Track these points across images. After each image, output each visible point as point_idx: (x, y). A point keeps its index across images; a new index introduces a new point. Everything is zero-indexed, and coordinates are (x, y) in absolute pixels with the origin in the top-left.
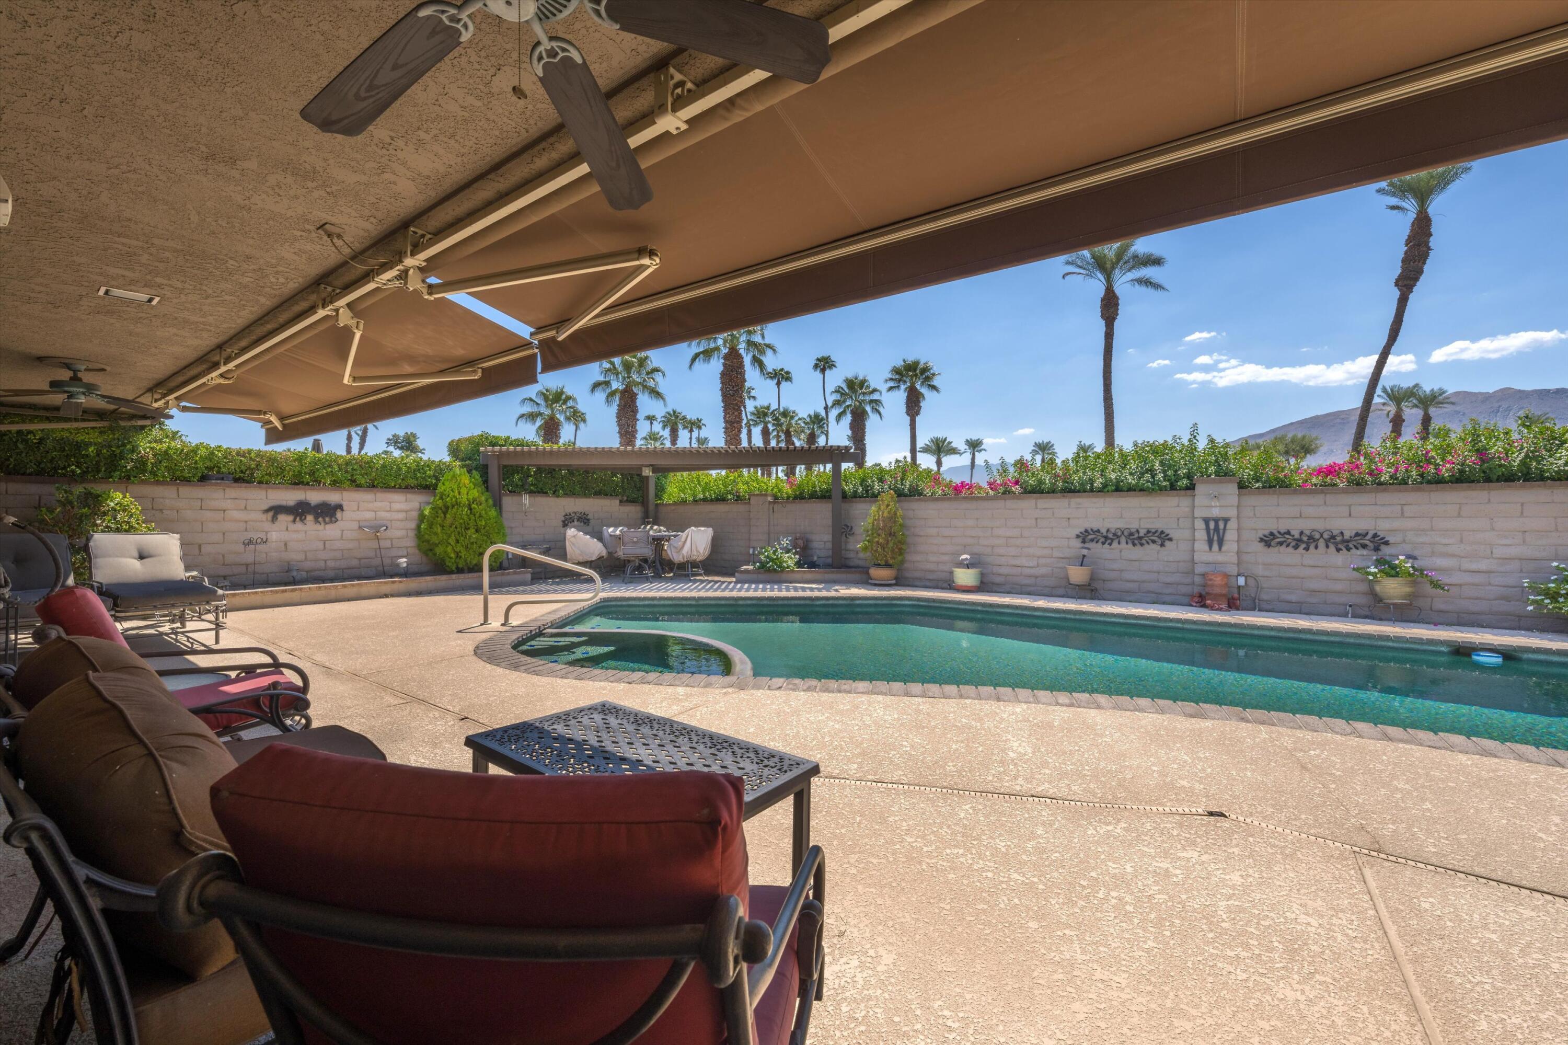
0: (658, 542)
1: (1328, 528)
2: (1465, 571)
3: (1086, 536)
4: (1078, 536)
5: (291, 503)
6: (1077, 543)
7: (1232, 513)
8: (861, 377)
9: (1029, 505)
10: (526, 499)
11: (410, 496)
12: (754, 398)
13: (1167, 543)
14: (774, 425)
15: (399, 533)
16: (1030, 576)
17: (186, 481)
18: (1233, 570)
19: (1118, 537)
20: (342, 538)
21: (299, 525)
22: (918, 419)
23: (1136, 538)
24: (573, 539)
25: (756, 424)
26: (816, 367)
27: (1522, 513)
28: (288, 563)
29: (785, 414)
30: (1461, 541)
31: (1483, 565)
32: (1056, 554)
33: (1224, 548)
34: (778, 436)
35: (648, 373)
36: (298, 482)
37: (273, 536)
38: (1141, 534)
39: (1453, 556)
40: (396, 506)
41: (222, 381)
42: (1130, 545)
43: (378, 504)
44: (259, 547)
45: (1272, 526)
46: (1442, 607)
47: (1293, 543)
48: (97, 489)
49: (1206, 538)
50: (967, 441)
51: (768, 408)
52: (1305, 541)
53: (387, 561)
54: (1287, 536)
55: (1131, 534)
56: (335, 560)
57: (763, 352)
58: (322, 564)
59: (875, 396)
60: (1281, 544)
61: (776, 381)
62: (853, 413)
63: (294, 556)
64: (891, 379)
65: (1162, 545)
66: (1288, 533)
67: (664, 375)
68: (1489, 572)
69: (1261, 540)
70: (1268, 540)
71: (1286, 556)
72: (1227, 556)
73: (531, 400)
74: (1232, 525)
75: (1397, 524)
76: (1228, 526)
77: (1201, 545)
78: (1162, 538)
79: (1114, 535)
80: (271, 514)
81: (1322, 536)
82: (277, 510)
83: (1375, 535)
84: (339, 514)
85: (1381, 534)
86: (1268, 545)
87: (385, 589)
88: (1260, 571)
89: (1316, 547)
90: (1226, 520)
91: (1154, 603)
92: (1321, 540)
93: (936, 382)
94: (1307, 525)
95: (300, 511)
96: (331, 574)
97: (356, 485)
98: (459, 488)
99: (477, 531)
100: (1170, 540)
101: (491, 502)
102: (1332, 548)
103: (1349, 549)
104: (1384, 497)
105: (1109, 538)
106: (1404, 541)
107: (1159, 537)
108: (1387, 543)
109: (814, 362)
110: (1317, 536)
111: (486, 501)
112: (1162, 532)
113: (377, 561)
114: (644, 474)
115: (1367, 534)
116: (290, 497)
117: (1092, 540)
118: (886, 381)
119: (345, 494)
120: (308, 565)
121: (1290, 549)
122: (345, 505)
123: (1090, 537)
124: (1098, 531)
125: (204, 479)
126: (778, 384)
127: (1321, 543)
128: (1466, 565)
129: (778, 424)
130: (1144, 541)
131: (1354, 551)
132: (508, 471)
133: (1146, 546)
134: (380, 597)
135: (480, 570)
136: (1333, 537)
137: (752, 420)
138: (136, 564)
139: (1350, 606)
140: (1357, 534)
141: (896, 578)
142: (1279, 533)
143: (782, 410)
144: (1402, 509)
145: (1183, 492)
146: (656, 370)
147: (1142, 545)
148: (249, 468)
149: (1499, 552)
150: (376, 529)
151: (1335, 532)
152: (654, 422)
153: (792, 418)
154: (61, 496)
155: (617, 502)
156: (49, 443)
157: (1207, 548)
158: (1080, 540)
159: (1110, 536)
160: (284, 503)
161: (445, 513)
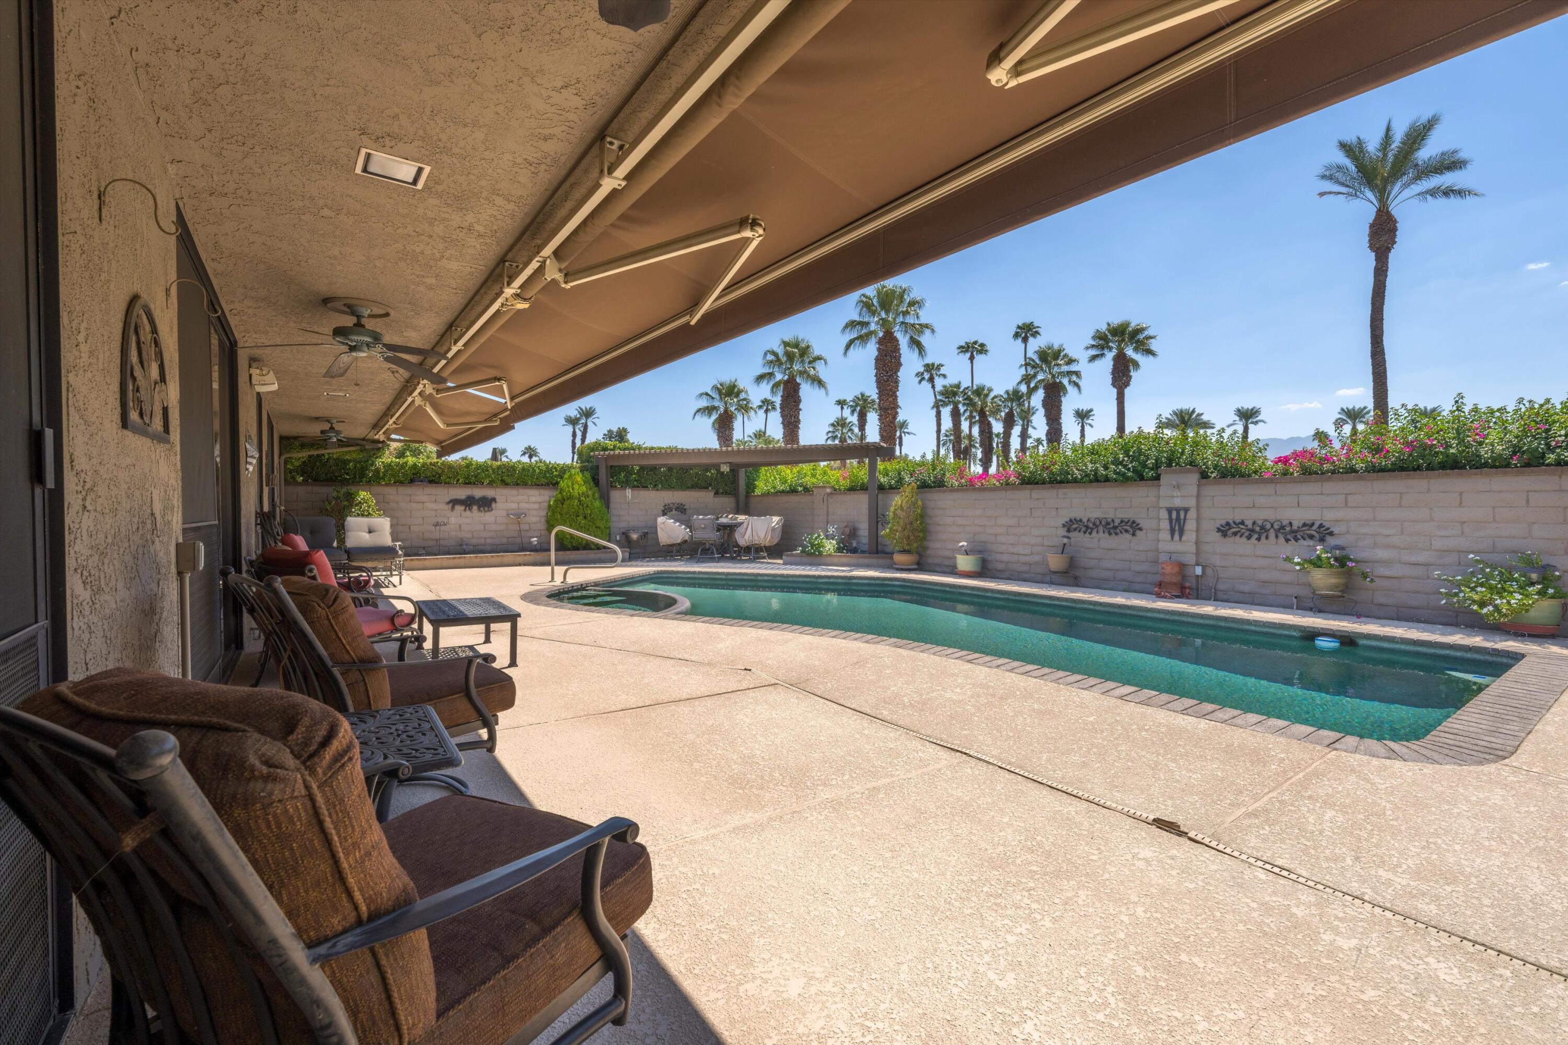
0: (730, 529)
1: (1278, 518)
2: (1405, 564)
3: (1071, 526)
4: (1064, 526)
5: (463, 497)
6: (1063, 532)
7: (1191, 502)
8: (1056, 347)
9: (1024, 494)
10: (629, 492)
11: (542, 491)
12: (944, 376)
13: (1138, 532)
14: (964, 404)
15: (534, 519)
16: (1025, 564)
17: (401, 483)
18: (1191, 559)
19: (1097, 526)
20: (496, 523)
21: (468, 513)
22: (1127, 391)
23: (1112, 528)
24: (662, 526)
25: (945, 404)
26: (1016, 335)
27: (1461, 503)
28: (462, 539)
29: (979, 391)
30: (1402, 533)
31: (1421, 558)
32: (1047, 543)
33: (1184, 538)
34: (971, 417)
35: (810, 362)
36: (468, 483)
37: (453, 520)
38: (1116, 524)
39: (1394, 547)
40: (533, 499)
41: (395, 426)
42: (1107, 535)
43: (520, 497)
44: (443, 528)
45: (1230, 516)
46: (1382, 600)
47: (1247, 534)
48: (353, 489)
49: (1168, 527)
50: (1239, 410)
51: (958, 386)
52: (1258, 531)
53: (525, 540)
54: (1242, 526)
55: (1108, 524)
56: (491, 538)
57: (921, 332)
58: (483, 541)
59: (1073, 368)
60: (1235, 534)
61: (968, 355)
62: (1046, 388)
63: (465, 535)
64: (1093, 346)
65: (1134, 535)
66: (1242, 523)
67: (826, 363)
68: (1427, 565)
69: (1219, 530)
70: (1225, 530)
71: (1240, 546)
72: (1185, 547)
73: (707, 394)
74: (1192, 514)
75: (1340, 514)
76: (1188, 517)
77: (1165, 535)
78: (1133, 527)
79: (1094, 524)
80: (451, 505)
81: (1272, 526)
82: (454, 502)
83: (1321, 526)
84: (494, 505)
85: (1327, 525)
86: (1225, 535)
87: (520, 560)
88: (1217, 561)
89: (1267, 538)
90: (1186, 510)
91: (1125, 591)
92: (1272, 530)
93: (1154, 345)
94: (1260, 515)
95: (468, 503)
96: (489, 548)
97: (505, 484)
98: (573, 484)
99: (585, 518)
100: (1141, 529)
101: (597, 495)
102: (1281, 539)
103: (1296, 540)
104: (1329, 487)
105: (1089, 527)
106: (1348, 532)
107: (1131, 527)
108: (1331, 534)
109: (1013, 330)
110: (1268, 526)
111: (593, 495)
112: (1134, 522)
113: (518, 540)
114: (722, 470)
115: (1313, 524)
116: (462, 493)
117: (1075, 530)
118: (1087, 348)
119: (498, 490)
120: (474, 541)
121: (1244, 539)
122: (497, 498)
123: (1075, 526)
124: (1081, 520)
125: (412, 481)
126: (972, 358)
127: (1272, 534)
128: (1407, 558)
129: (970, 403)
130: (1118, 531)
131: (1301, 542)
132: (614, 470)
133: (1120, 535)
134: (516, 565)
135: (549, 550)
136: (1283, 527)
137: (941, 401)
138: (367, 536)
139: (1296, 597)
140: (1304, 525)
141: (918, 564)
142: (1234, 523)
143: (975, 387)
144: (1346, 499)
145: (1150, 482)
146: (819, 358)
147: (1116, 534)
148: (437, 473)
149: (1438, 544)
150: (518, 516)
151: (1285, 523)
152: (845, 407)
153: (987, 395)
154: (335, 494)
155: (712, 494)
156: (331, 462)
157: (1169, 537)
158: (1066, 529)
159: (1091, 525)
160: (458, 497)
161: (563, 504)
